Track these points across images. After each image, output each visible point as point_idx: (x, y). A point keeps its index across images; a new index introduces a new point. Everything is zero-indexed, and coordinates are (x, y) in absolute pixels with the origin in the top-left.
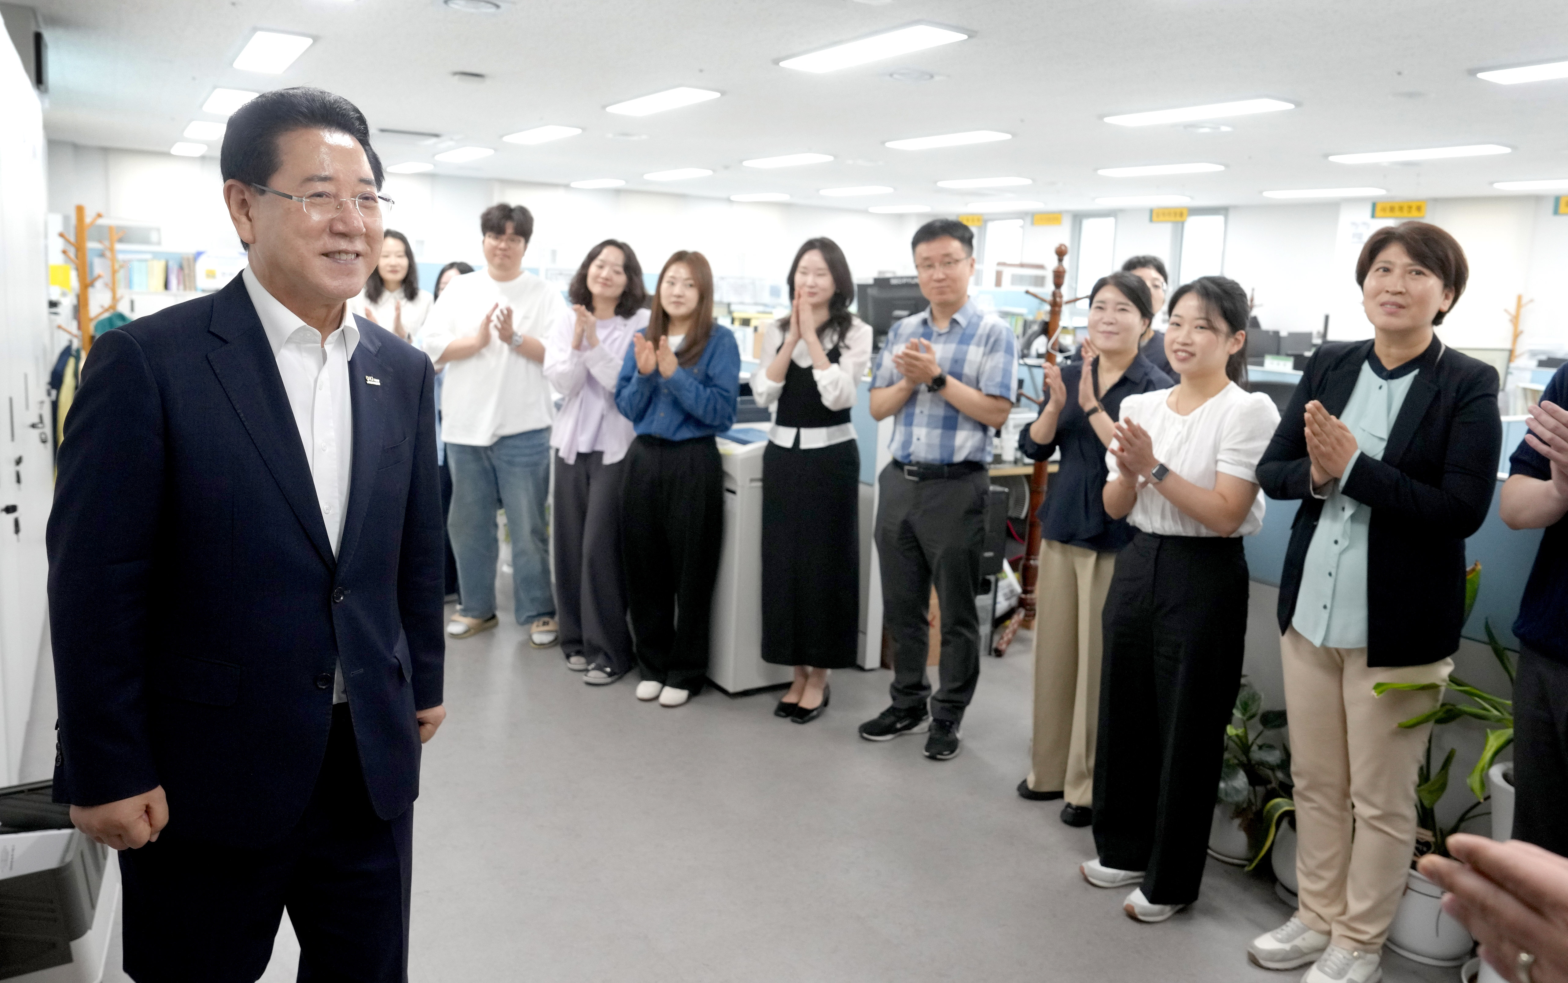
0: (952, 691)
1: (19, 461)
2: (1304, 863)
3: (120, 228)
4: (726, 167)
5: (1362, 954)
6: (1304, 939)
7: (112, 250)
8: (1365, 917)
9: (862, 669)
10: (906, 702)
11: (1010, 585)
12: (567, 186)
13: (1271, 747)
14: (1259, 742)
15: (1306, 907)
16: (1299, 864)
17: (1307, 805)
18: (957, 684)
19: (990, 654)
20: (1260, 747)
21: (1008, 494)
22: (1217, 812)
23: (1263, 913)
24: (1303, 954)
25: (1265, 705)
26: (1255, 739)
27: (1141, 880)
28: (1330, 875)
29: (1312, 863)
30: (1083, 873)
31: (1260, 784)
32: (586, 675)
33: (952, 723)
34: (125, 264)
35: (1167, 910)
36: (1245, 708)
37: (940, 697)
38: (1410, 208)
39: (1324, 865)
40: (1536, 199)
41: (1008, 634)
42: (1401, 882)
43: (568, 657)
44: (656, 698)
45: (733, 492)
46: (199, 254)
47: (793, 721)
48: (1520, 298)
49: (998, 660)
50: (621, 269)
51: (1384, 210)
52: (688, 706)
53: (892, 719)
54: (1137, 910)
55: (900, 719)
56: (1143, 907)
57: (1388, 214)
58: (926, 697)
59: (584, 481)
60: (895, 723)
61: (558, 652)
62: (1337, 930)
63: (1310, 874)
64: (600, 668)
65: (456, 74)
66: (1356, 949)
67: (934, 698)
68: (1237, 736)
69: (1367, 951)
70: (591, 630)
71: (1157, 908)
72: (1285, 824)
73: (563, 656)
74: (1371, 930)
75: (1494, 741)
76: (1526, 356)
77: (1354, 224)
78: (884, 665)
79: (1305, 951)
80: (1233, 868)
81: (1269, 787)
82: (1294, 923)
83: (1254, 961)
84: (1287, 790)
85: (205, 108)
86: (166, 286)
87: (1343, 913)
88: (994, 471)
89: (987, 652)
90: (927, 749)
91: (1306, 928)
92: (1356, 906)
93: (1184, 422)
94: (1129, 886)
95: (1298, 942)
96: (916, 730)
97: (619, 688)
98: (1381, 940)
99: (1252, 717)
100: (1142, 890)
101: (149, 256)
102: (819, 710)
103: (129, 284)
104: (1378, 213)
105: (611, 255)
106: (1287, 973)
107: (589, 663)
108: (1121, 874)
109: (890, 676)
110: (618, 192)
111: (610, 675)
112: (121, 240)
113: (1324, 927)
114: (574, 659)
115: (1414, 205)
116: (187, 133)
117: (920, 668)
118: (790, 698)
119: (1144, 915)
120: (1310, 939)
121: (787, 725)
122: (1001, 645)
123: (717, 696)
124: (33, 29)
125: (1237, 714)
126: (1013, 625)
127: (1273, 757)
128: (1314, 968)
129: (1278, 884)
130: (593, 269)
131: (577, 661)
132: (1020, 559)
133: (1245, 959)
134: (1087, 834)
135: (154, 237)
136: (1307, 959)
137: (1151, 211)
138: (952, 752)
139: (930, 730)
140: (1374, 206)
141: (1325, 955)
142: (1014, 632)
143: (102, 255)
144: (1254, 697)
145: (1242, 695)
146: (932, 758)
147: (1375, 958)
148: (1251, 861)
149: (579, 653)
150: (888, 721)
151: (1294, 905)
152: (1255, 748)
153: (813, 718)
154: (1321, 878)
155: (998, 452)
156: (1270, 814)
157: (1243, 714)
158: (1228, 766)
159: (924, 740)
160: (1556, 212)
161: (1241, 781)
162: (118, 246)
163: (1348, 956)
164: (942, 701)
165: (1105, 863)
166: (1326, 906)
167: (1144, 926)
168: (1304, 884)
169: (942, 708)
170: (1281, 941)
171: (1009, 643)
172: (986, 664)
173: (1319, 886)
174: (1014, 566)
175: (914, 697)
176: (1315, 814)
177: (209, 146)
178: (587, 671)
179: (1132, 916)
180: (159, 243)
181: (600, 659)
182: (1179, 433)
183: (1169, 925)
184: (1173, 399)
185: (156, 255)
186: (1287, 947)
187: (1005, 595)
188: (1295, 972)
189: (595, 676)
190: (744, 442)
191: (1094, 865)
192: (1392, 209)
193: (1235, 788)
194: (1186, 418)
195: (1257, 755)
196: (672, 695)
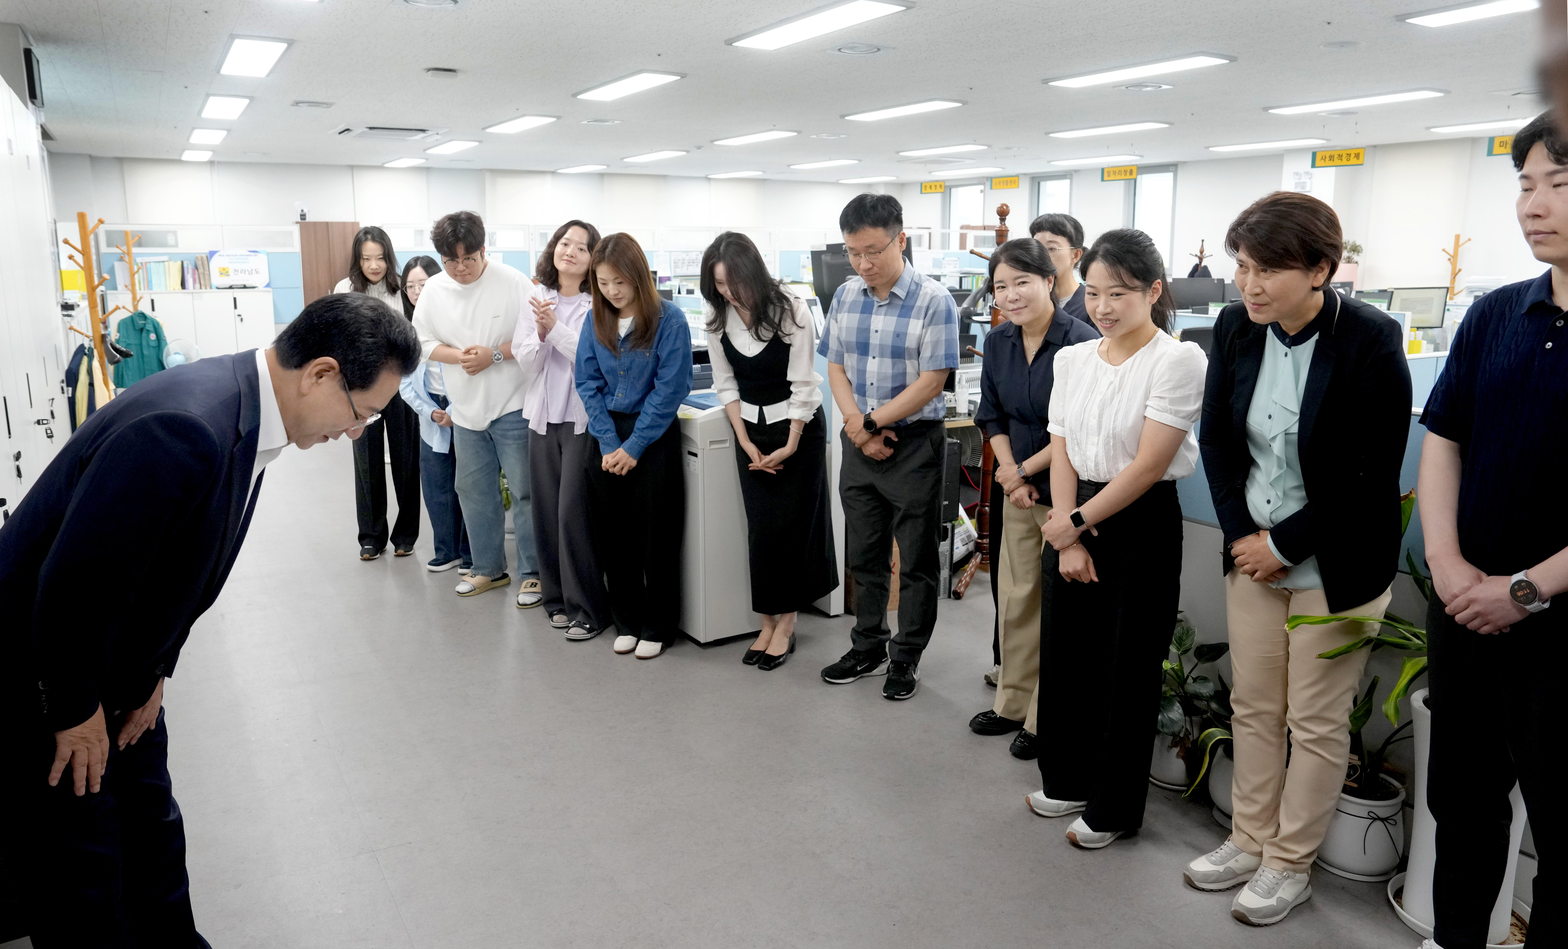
0: (908, 634)
1: (18, 457)
2: (1239, 788)
3: (134, 233)
4: (699, 148)
5: (1291, 873)
6: (1237, 861)
7: (129, 253)
8: (1295, 837)
9: (827, 616)
10: (864, 645)
11: (968, 531)
12: (553, 173)
13: (1204, 679)
14: (1194, 674)
15: (1239, 829)
16: (1235, 790)
17: (1246, 730)
18: (914, 628)
19: (949, 597)
20: (1195, 680)
21: (960, 445)
22: (1157, 742)
23: (1201, 836)
24: (1237, 875)
25: (1200, 638)
26: (1190, 673)
27: (1083, 809)
28: (1264, 798)
29: (1246, 788)
30: (1029, 804)
31: (1196, 715)
32: (567, 632)
33: (909, 665)
34: (144, 266)
35: (1108, 837)
36: (1180, 643)
37: (898, 640)
38: (1349, 155)
39: (1259, 789)
40: (1472, 141)
41: (965, 577)
42: (1331, 804)
43: (551, 615)
44: (633, 650)
45: (695, 455)
46: (212, 254)
47: (760, 668)
48: (1457, 237)
49: (959, 601)
50: (585, 247)
51: (1323, 158)
52: (663, 657)
53: (853, 662)
54: (1078, 838)
55: (859, 663)
56: (1084, 834)
57: (1328, 163)
58: (885, 641)
59: (556, 450)
60: (855, 666)
61: (541, 611)
62: (1269, 851)
63: (1243, 799)
64: (580, 625)
65: (429, 70)
66: (1285, 870)
67: (893, 641)
68: (1172, 669)
69: (1295, 871)
70: (570, 589)
71: (1098, 834)
72: (1220, 751)
73: (547, 614)
74: (1302, 850)
75: (1410, 668)
76: (1464, 293)
77: (1296, 174)
78: (848, 610)
79: (1239, 872)
80: (1172, 793)
81: (1205, 716)
82: (1228, 846)
83: (1190, 883)
84: (1224, 718)
85: (204, 115)
86: (183, 285)
87: (1276, 834)
88: (949, 424)
89: (946, 595)
90: (886, 689)
91: (1239, 851)
92: (1288, 827)
93: (1116, 372)
94: (1071, 815)
95: (1232, 864)
96: (875, 672)
97: (598, 641)
98: (1310, 861)
99: (1186, 652)
100: (1083, 819)
101: (165, 258)
102: (784, 657)
103: (149, 285)
104: (1318, 162)
105: (576, 235)
106: (1221, 893)
107: (570, 621)
108: (1065, 804)
109: (853, 621)
110: (602, 175)
111: (590, 631)
112: (140, 244)
113: (1256, 848)
114: (555, 618)
115: (1353, 153)
116: (193, 140)
117: (881, 612)
118: (758, 645)
119: (1085, 842)
120: (1243, 861)
121: (753, 671)
122: (960, 588)
123: (690, 647)
124: (23, 45)
125: (1173, 649)
126: (971, 568)
127: (1206, 689)
128: (1246, 887)
129: (1215, 808)
130: (559, 248)
131: (560, 619)
132: (976, 505)
133: (1181, 880)
134: (1032, 767)
135: (171, 240)
136: (1240, 879)
137: (1103, 170)
138: (909, 693)
139: (888, 671)
140: (1314, 155)
141: (1256, 876)
142: (972, 575)
143: (121, 259)
144: (1188, 632)
145: (1178, 630)
146: (890, 698)
147: (1304, 877)
148: (1189, 786)
149: (561, 612)
150: (848, 664)
151: (1228, 827)
152: (1190, 680)
153: (780, 664)
154: (1255, 802)
155: (952, 405)
156: (1204, 743)
157: (1178, 649)
158: (1166, 698)
159: (883, 681)
160: (1490, 153)
161: (1176, 713)
162: (135, 250)
163: (1277, 876)
164: (900, 644)
165: (1049, 795)
166: (1260, 828)
167: (1087, 853)
168: (1238, 808)
169: (900, 650)
170: (1214, 863)
171: (967, 585)
172: (944, 606)
173: (1254, 809)
174: (970, 513)
175: (872, 640)
176: (1251, 739)
177: (213, 151)
178: (568, 627)
179: (1075, 843)
180: (176, 246)
181: (580, 617)
182: (1111, 383)
183: (1110, 850)
184: (1104, 348)
185: (172, 257)
186: (1221, 868)
187: (962, 540)
188: (1228, 892)
189: (576, 632)
190: (703, 407)
191: (1039, 796)
192: (1331, 158)
193: (1171, 720)
194: (1117, 368)
195: (1192, 687)
196: (647, 648)
